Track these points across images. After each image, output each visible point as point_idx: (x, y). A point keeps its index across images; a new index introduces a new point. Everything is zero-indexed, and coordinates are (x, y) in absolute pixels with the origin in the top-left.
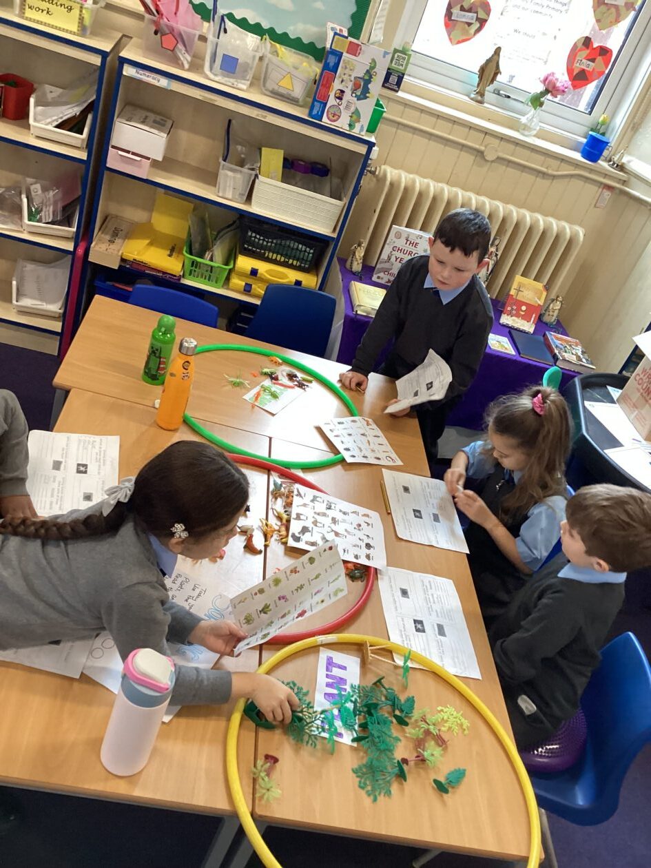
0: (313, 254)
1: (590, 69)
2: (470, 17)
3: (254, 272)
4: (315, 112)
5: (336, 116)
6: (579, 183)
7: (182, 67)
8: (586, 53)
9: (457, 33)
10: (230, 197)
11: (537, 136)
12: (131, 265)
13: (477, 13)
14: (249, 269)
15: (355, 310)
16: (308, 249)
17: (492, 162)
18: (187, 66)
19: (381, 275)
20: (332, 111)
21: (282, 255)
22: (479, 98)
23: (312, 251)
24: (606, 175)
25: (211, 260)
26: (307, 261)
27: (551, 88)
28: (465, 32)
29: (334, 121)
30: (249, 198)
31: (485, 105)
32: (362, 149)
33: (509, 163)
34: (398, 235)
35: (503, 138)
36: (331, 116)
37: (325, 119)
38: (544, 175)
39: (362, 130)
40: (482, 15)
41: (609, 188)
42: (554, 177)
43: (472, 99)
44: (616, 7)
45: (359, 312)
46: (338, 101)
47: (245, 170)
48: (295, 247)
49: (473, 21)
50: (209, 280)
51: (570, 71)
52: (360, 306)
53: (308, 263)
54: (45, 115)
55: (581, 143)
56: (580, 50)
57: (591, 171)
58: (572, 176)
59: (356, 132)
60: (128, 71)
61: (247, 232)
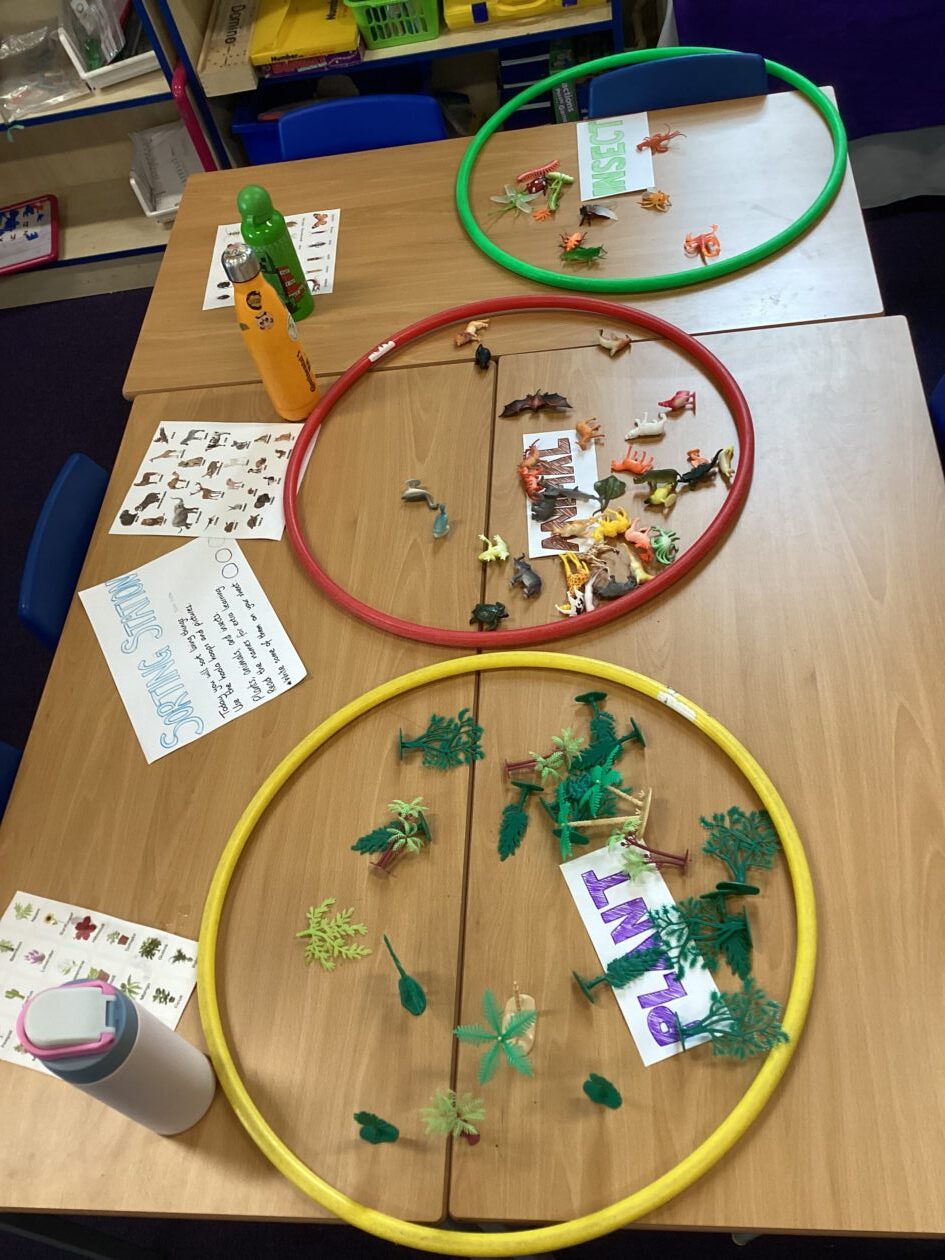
12: (271, 71)
50: (412, 32)
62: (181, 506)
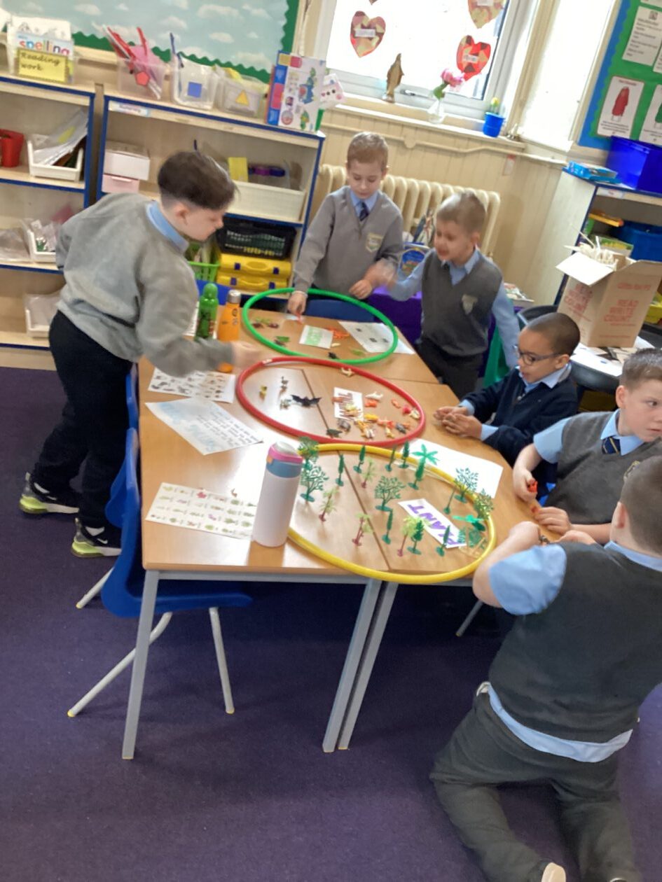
0: (285, 242)
1: (475, 62)
2: (370, 33)
3: (237, 266)
4: (271, 119)
5: (289, 120)
6: (486, 157)
7: (156, 99)
8: (469, 49)
9: (361, 48)
11: (444, 123)
13: (375, 28)
14: (232, 265)
16: (280, 239)
17: (412, 149)
18: (159, 97)
20: (285, 116)
21: (258, 248)
22: (390, 99)
23: (283, 240)
24: (506, 146)
25: (201, 261)
26: (280, 249)
27: (449, 81)
28: (369, 46)
29: (289, 123)
31: (396, 104)
32: (315, 144)
33: (426, 148)
35: (417, 128)
36: (285, 121)
37: (280, 123)
38: (456, 154)
39: (311, 127)
40: (379, 30)
41: (512, 157)
42: (465, 154)
43: (384, 100)
44: (488, 8)
46: (289, 106)
48: (269, 239)
49: (374, 36)
51: (460, 66)
53: (281, 251)
54: (42, 157)
55: (481, 124)
56: (465, 48)
57: (495, 144)
58: (479, 152)
59: (307, 130)
60: (113, 106)
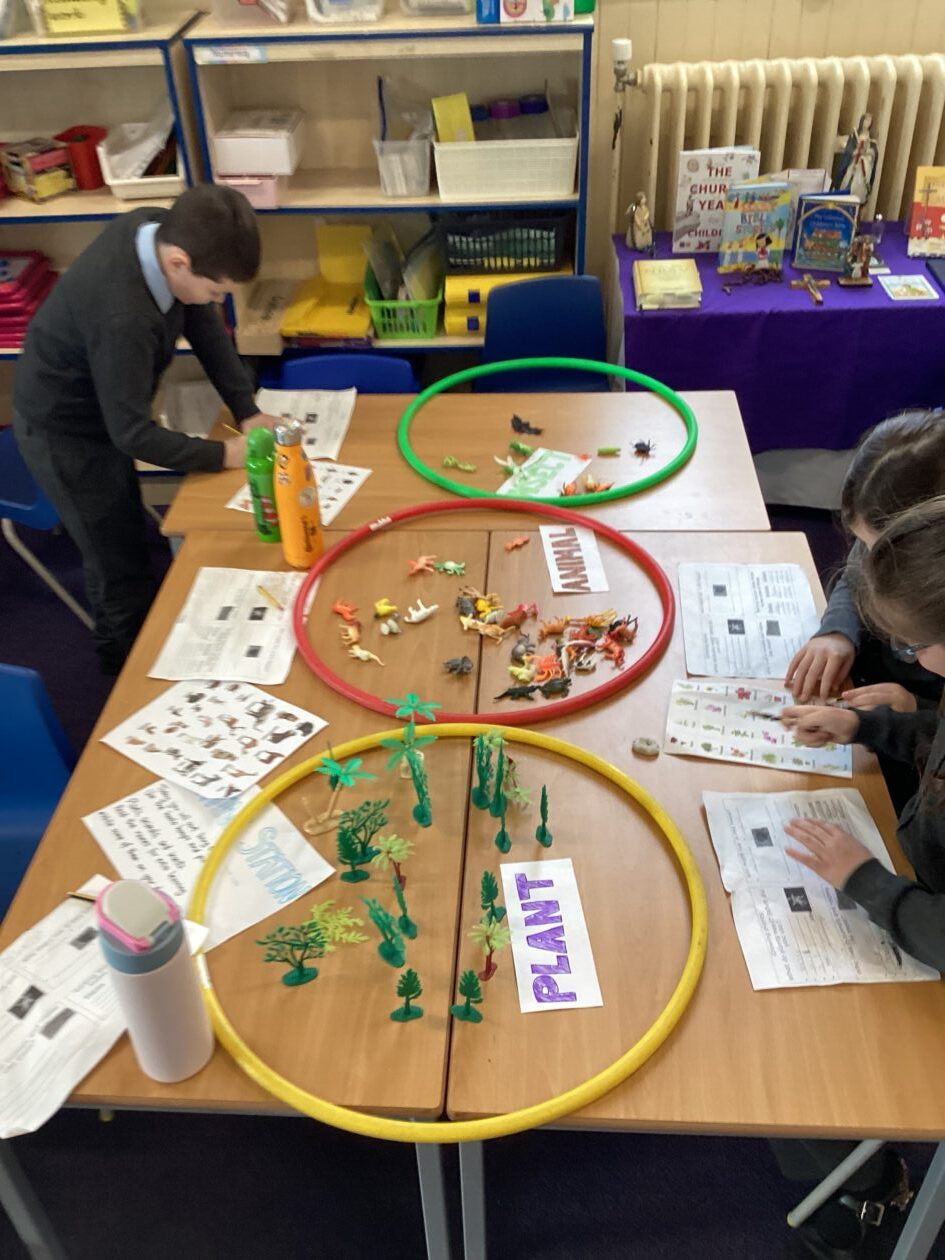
0: (556, 237)
3: (474, 297)
4: (485, 12)
5: (519, 9)
7: (276, 22)
10: (405, 192)
12: (299, 344)
14: (465, 294)
15: (638, 304)
16: (545, 234)
18: (283, 17)
19: (685, 239)
21: (509, 257)
23: (552, 234)
25: (408, 298)
26: (549, 253)
29: (520, 14)
30: (434, 186)
32: (576, 43)
34: (693, 166)
36: (513, 10)
37: (504, 17)
39: (566, 11)
45: (645, 307)
47: (414, 143)
48: (525, 235)
50: (414, 330)
52: (645, 295)
53: (553, 255)
54: (123, 166)
59: (558, 18)
60: (203, 56)
61: (447, 240)
62: (259, 722)
